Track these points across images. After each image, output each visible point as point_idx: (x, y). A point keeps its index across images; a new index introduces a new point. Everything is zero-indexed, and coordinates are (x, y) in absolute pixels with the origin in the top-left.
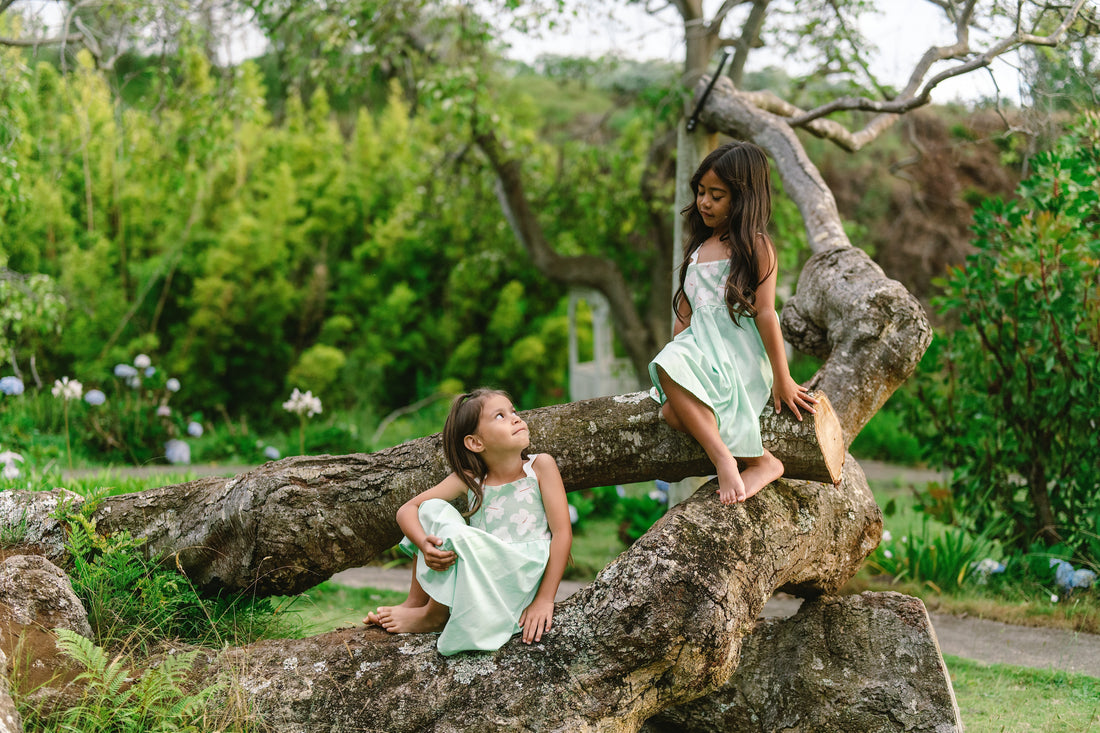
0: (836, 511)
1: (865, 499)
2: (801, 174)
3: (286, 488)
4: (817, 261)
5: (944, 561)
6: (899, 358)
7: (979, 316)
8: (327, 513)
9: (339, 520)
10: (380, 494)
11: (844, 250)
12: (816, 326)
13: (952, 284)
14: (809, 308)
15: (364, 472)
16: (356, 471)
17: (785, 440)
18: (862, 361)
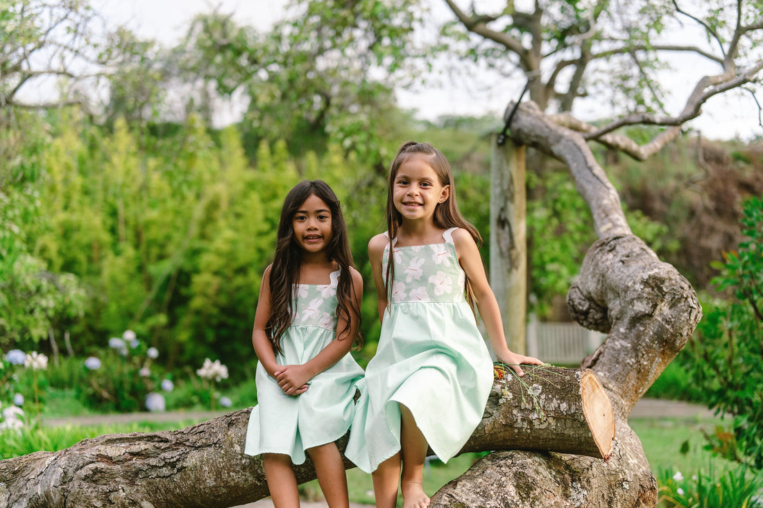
0: (609, 482)
1: (639, 467)
2: (590, 175)
3: (92, 466)
4: (597, 247)
5: (728, 495)
6: (672, 334)
7: (751, 292)
8: (128, 489)
9: (140, 496)
10: (175, 471)
11: (621, 237)
12: (598, 305)
13: (728, 267)
14: (591, 289)
15: (164, 450)
16: (158, 448)
17: (554, 418)
18: (638, 337)
